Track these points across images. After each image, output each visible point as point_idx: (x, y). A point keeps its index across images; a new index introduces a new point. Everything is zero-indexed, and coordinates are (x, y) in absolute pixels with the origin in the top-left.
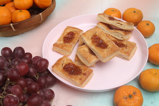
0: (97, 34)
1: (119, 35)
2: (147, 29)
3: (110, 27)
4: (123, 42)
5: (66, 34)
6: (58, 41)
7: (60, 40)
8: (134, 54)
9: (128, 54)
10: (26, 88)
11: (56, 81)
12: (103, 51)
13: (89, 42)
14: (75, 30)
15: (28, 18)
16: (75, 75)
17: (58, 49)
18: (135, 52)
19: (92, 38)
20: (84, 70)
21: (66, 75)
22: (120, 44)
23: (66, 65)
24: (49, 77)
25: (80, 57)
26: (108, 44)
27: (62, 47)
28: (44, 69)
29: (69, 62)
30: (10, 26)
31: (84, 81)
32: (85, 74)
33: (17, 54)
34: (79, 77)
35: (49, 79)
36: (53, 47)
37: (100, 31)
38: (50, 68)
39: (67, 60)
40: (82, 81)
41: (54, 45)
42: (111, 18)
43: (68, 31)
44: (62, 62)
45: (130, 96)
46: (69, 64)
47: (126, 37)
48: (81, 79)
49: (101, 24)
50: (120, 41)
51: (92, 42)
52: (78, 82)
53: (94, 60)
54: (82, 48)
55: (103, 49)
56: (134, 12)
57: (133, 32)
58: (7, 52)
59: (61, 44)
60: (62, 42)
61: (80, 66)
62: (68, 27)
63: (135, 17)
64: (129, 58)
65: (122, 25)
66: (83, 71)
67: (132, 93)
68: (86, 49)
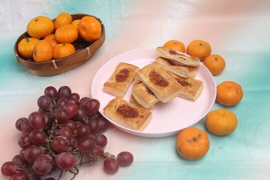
0: (156, 70)
1: (182, 72)
2: (216, 64)
3: (171, 62)
4: (187, 80)
5: (118, 72)
6: (109, 80)
7: (111, 78)
8: (200, 94)
9: (193, 93)
10: (76, 131)
11: (108, 125)
12: (163, 90)
13: (146, 80)
14: (129, 67)
15: (72, 53)
16: (131, 118)
17: (109, 89)
18: (201, 92)
19: (150, 75)
20: (142, 113)
21: (120, 118)
22: (184, 82)
23: (120, 107)
24: (100, 120)
25: (136, 98)
26: (169, 81)
27: (115, 87)
28: (95, 111)
29: (123, 103)
30: (52, 63)
31: (142, 124)
32: (142, 117)
33: (63, 94)
34: (136, 119)
35: (101, 123)
36: (103, 87)
37: (159, 66)
38: (101, 110)
39: (121, 102)
40: (140, 125)
41: (105, 85)
42: (173, 53)
43: (122, 68)
44: (115, 104)
45: (195, 139)
46: (124, 106)
47: (191, 74)
48: (137, 122)
49: (160, 59)
50: (183, 80)
51: (150, 79)
52: (135, 125)
53: (152, 100)
54: (138, 86)
55: (163, 88)
56: (201, 44)
57: (199, 69)
58: (52, 92)
59: (114, 83)
60: (114, 81)
61: (136, 107)
62: (121, 64)
63: (202, 51)
64: (195, 98)
65: (185, 59)
66: (140, 113)
67: (196, 135)
68: (144, 88)
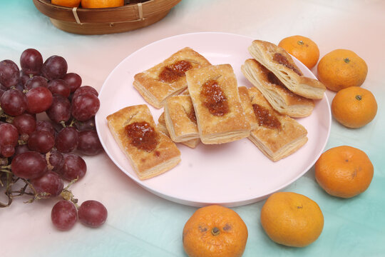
3: (271, 78)
4: (281, 117)
5: (172, 62)
6: (148, 71)
7: (153, 70)
9: (274, 145)
11: (97, 149)
12: (209, 120)
13: (195, 92)
14: (197, 59)
15: (113, 6)
16: (139, 148)
17: (141, 87)
18: (298, 148)
19: (205, 85)
20: (162, 146)
21: (123, 143)
22: (267, 118)
23: (135, 124)
24: (89, 134)
25: (167, 118)
26: (232, 109)
27: (149, 86)
29: (145, 119)
30: (72, 12)
31: (149, 167)
32: (158, 154)
34: (145, 154)
35: (88, 139)
36: (133, 80)
37: (229, 75)
38: (100, 119)
39: (143, 115)
40: (144, 166)
41: (136, 76)
42: (280, 59)
43: (182, 57)
44: (130, 114)
45: (216, 231)
46: (143, 124)
48: (143, 160)
49: (252, 64)
50: (276, 114)
51: (202, 93)
52: (137, 163)
53: (187, 130)
56: (347, 61)
59: (150, 79)
60: (155, 76)
61: (162, 134)
62: (188, 50)
65: (289, 78)
66: (158, 146)
67: (222, 224)
68: (186, 106)
